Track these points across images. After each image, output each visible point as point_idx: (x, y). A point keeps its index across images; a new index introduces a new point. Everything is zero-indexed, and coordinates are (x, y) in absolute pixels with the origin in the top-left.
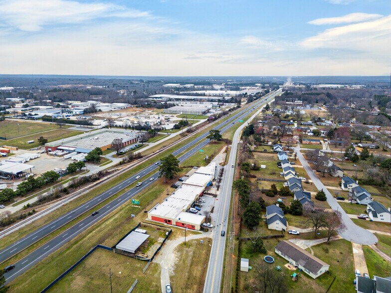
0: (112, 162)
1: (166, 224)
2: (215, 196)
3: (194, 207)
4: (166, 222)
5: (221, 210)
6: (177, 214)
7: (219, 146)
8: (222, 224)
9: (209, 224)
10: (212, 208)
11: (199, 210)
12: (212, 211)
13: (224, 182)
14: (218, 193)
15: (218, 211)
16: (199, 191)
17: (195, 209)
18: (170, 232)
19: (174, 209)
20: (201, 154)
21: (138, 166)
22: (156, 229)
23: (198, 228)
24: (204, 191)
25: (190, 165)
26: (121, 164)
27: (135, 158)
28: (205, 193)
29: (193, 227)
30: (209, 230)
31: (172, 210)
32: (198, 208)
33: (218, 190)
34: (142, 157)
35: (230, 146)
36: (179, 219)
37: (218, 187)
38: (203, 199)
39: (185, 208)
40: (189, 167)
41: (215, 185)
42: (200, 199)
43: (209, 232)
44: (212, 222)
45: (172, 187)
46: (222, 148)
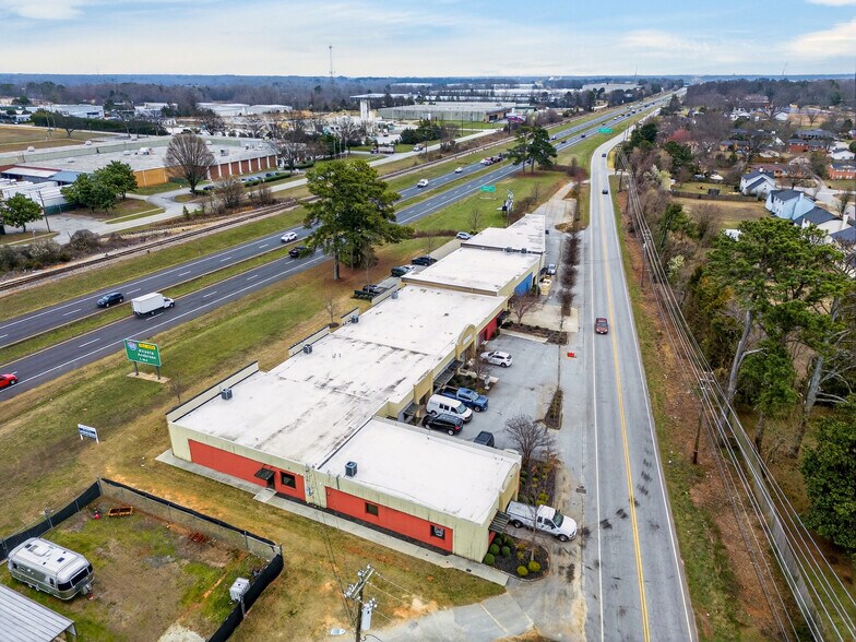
0: (163, 211)
1: (265, 496)
2: (559, 338)
3: (449, 392)
4: (271, 483)
5: (607, 409)
6: (342, 430)
7: (546, 182)
8: (633, 512)
9: (547, 512)
10: (549, 399)
11: (481, 409)
12: (553, 418)
13: (586, 283)
14: (571, 325)
15: (589, 415)
16: (481, 312)
17: (456, 404)
18: (268, 576)
19: (335, 401)
20: (485, 201)
21: (250, 225)
22: (183, 534)
23: (472, 544)
24: (504, 314)
25: (446, 228)
26: (187, 218)
27: (247, 205)
28: (508, 326)
29: (437, 536)
30: (555, 560)
31: (322, 404)
32: (474, 397)
33: (566, 311)
34: (274, 202)
35: (585, 182)
36: (351, 470)
37: (566, 301)
38: (501, 349)
39: (400, 397)
40: (442, 234)
41: (551, 293)
42: (482, 349)
43: (555, 580)
44: (566, 491)
45: (358, 295)
46: (558, 187)
